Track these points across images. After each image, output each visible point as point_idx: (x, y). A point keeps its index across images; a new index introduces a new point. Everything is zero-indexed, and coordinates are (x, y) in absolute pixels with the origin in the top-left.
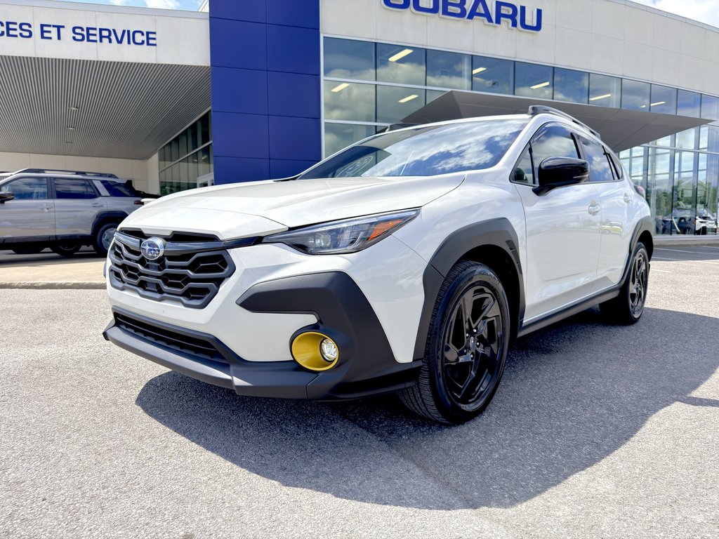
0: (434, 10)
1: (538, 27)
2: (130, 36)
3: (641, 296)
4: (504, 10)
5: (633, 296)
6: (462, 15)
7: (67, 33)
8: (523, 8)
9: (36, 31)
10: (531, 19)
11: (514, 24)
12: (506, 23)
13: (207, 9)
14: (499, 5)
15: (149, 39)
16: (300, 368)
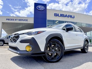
0: (61, 16)
1: (74, 18)
2: (25, 20)
3: (87, 49)
5: (86, 49)
6: (64, 17)
7: (18, 20)
9: (15, 20)
10: (73, 17)
12: (70, 17)
13: (33, 17)
14: (69, 15)
15: (27, 20)
16: (27, 51)
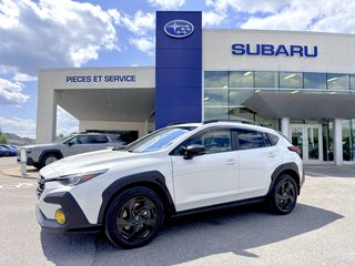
0: (258, 53)
1: (315, 55)
4: (295, 49)
6: (272, 54)
8: (306, 47)
9: (92, 79)
10: (311, 52)
11: (301, 55)
14: (292, 47)
15: (133, 78)
